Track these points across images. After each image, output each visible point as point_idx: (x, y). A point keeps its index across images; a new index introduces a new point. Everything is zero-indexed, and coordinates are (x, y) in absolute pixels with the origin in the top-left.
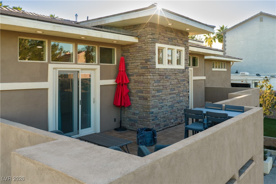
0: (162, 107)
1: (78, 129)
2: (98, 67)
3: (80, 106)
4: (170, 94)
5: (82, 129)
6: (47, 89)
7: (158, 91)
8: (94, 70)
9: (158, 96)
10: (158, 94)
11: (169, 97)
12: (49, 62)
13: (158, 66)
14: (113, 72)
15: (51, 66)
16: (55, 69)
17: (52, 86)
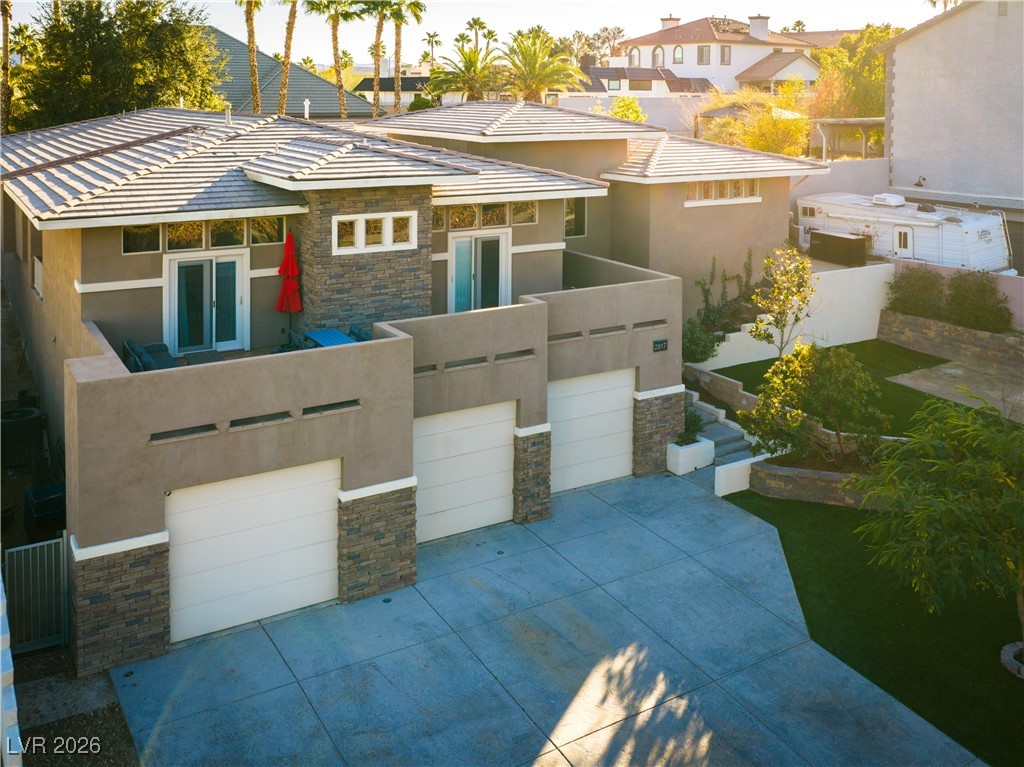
0: (349, 317)
1: (211, 341)
2: (247, 251)
3: (214, 309)
4: (371, 296)
5: (217, 341)
6: (161, 287)
7: (339, 291)
8: (241, 255)
9: (338, 300)
10: (340, 296)
11: (369, 300)
12: (164, 252)
13: (337, 251)
14: (280, 256)
15: (166, 258)
16: (172, 261)
17: (168, 283)
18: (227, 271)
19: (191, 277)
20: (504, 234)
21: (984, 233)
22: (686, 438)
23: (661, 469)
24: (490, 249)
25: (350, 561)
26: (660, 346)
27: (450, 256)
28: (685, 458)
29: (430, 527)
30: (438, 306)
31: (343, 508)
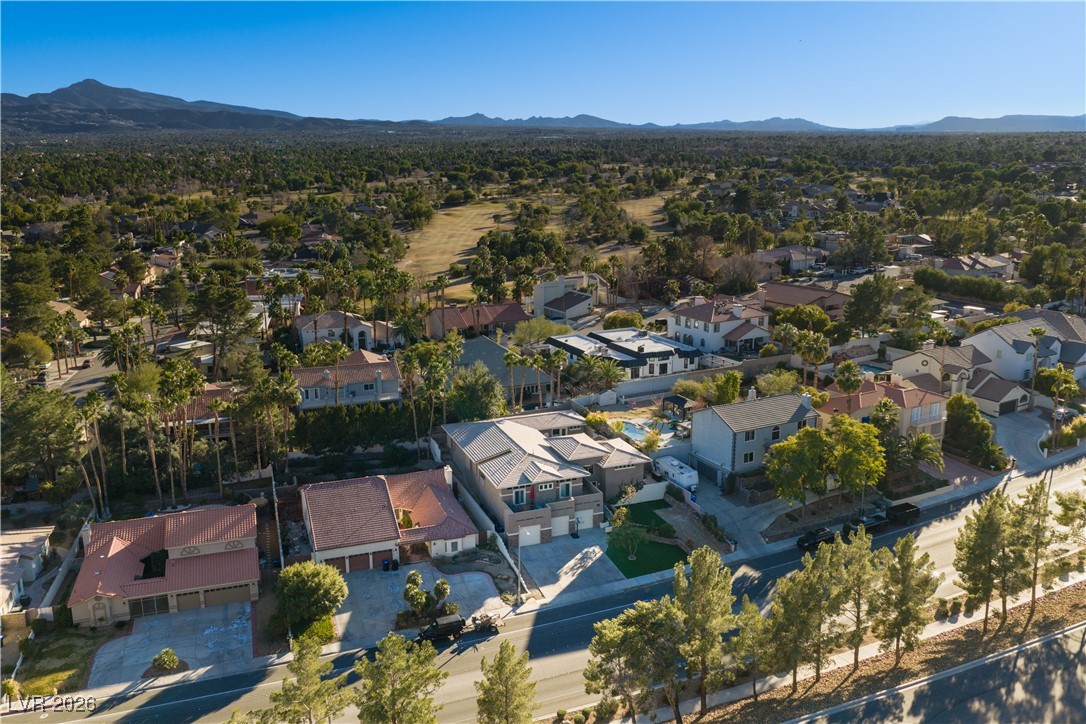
0: (542, 503)
2: (526, 491)
4: (545, 497)
7: (540, 496)
8: (524, 489)
9: (540, 500)
11: (545, 500)
13: (540, 490)
16: (514, 491)
17: (514, 494)
18: (522, 492)
19: (517, 493)
20: (570, 483)
21: (690, 476)
22: (604, 521)
23: (599, 527)
24: (568, 485)
25: (542, 538)
26: (598, 505)
27: (560, 487)
28: (602, 525)
29: (554, 534)
30: (557, 499)
31: (542, 532)
